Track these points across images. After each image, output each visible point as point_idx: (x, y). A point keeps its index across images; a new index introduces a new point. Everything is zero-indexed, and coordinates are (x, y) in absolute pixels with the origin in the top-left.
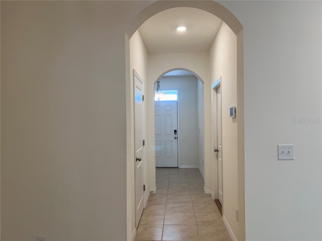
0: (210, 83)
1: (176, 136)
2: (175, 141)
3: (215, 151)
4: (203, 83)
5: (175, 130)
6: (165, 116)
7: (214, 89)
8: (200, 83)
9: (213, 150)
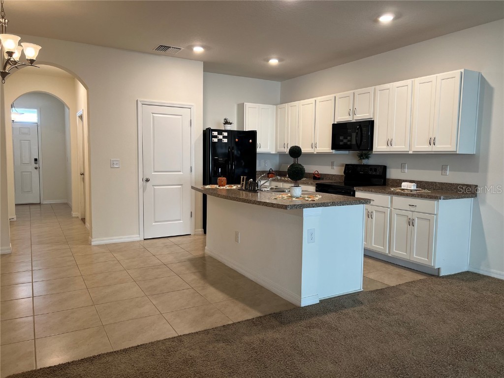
0: (76, 111)
1: (37, 166)
2: (36, 171)
3: (81, 175)
4: (69, 109)
5: (35, 159)
6: (21, 140)
7: (79, 117)
8: (67, 110)
9: (79, 174)
